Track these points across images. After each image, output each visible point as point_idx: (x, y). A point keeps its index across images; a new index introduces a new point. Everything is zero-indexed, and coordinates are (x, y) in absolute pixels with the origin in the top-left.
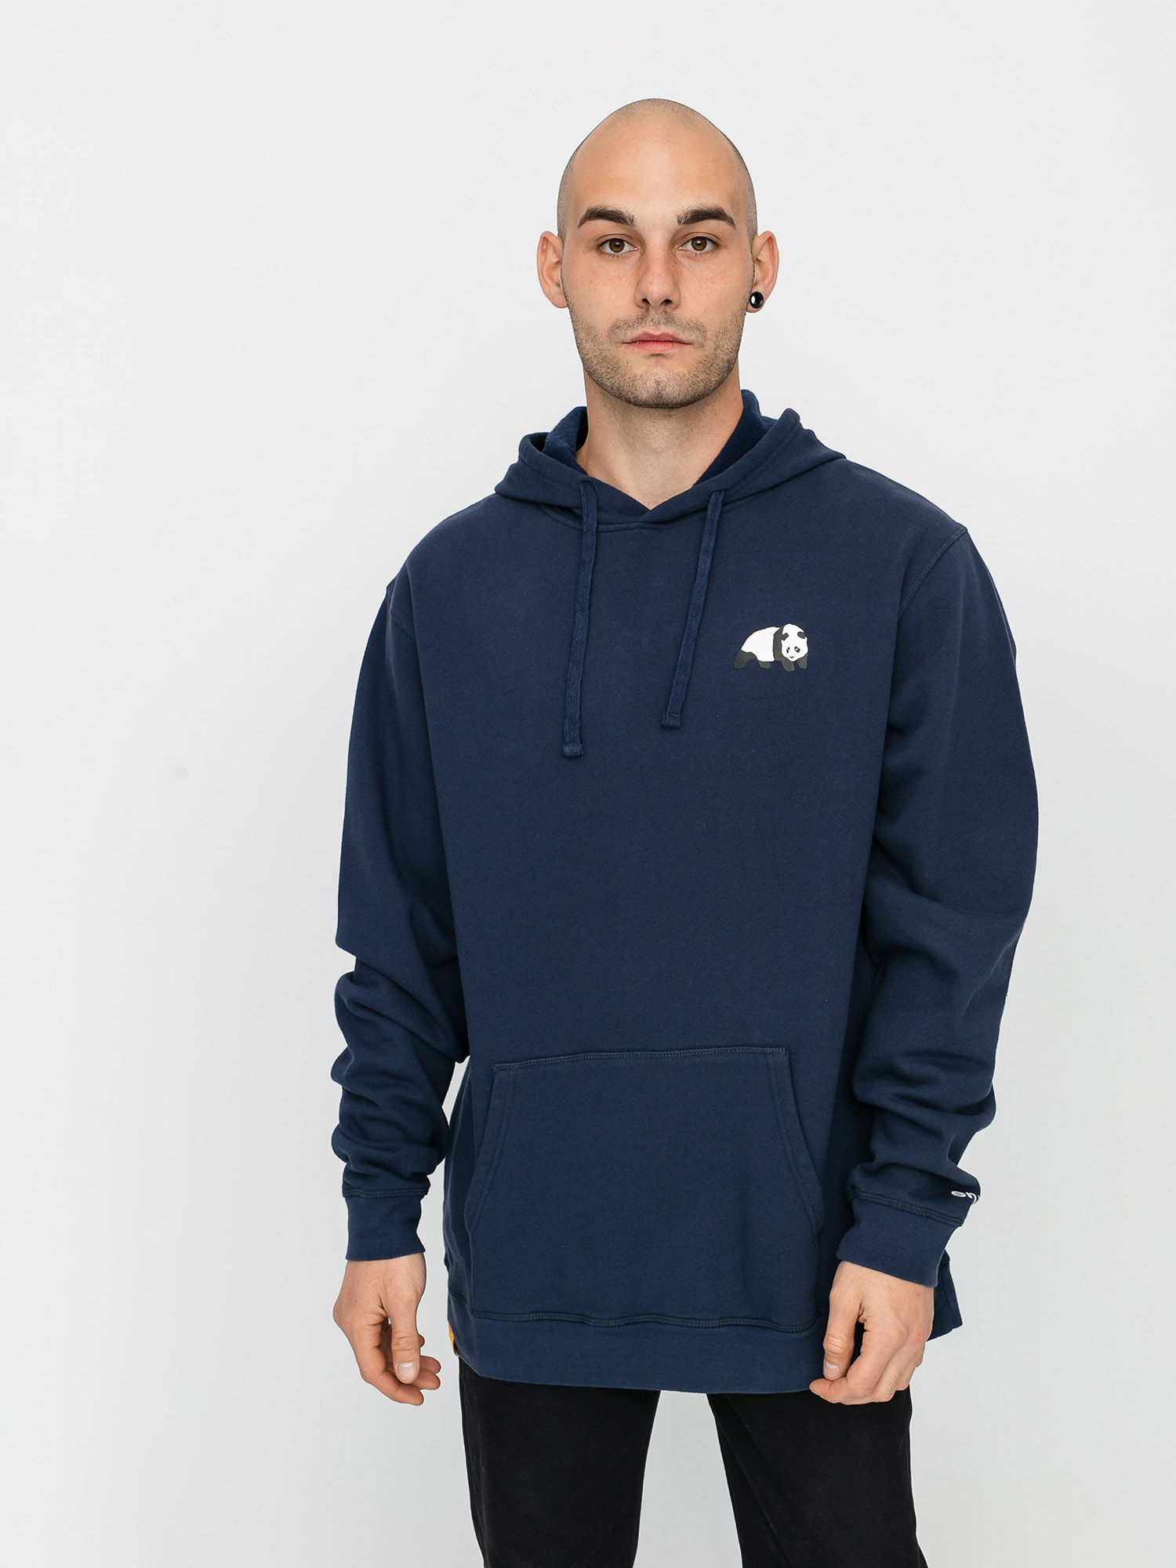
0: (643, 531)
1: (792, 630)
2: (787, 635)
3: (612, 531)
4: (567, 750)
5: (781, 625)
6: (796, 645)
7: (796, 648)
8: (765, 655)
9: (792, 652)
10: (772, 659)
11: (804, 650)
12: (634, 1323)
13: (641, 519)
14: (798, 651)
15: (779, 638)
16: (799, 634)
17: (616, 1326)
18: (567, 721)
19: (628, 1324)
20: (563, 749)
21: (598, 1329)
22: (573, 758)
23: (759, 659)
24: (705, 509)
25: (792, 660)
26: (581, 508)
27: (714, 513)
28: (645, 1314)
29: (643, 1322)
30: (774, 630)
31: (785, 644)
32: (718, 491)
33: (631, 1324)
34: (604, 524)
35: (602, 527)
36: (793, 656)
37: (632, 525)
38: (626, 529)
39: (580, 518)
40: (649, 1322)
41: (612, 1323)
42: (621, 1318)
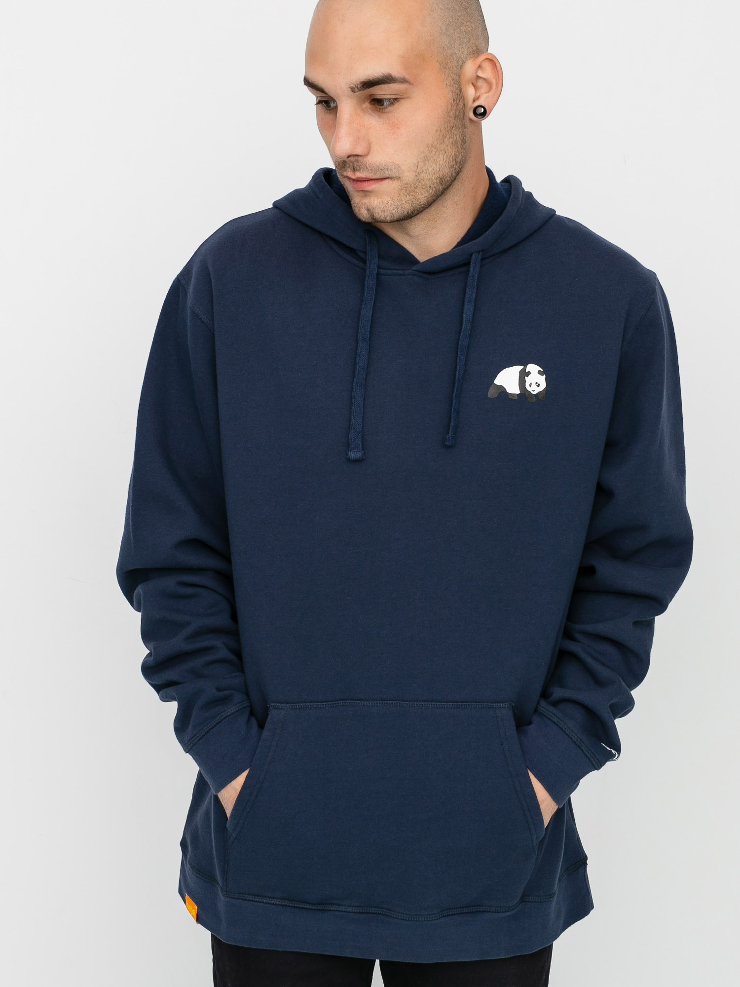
0: (415, 278)
1: (533, 368)
2: (529, 373)
3: (390, 275)
4: (352, 455)
5: (525, 365)
6: (537, 382)
7: (537, 383)
8: (513, 389)
9: (534, 387)
10: (518, 392)
11: (543, 385)
12: (367, 913)
13: (415, 268)
14: (538, 386)
15: (524, 375)
16: (539, 372)
17: (352, 912)
18: (352, 431)
19: (362, 913)
20: (347, 454)
21: (337, 913)
22: (357, 461)
23: (508, 391)
24: (468, 264)
25: (534, 393)
26: (365, 253)
27: (474, 269)
28: (377, 908)
29: (374, 913)
30: (520, 368)
31: (528, 380)
32: (477, 252)
33: (364, 913)
34: (383, 269)
35: (382, 271)
36: (534, 390)
37: (406, 272)
38: (401, 275)
39: (364, 262)
40: (379, 913)
41: (350, 909)
42: (357, 907)
